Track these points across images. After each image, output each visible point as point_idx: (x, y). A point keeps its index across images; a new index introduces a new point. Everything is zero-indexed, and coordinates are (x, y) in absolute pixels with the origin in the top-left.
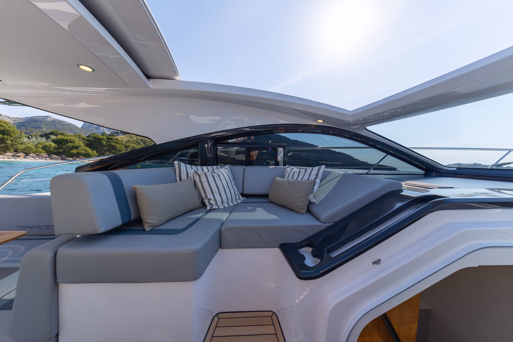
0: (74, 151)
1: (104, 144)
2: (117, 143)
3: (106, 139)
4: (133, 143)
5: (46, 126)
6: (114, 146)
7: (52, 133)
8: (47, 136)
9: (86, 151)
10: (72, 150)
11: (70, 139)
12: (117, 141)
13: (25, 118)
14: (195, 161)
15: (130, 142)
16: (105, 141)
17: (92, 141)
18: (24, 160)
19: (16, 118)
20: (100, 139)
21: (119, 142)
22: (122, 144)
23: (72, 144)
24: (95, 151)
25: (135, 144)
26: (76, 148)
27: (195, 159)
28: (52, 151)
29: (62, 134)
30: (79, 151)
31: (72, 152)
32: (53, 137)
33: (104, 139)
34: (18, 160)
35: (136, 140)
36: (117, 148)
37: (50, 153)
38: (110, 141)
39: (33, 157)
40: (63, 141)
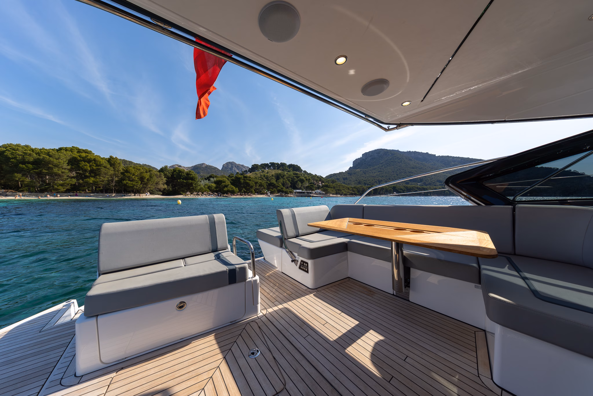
0: (226, 189)
1: (242, 182)
2: (250, 180)
3: (243, 177)
4: (259, 179)
5: (202, 171)
6: (248, 183)
7: (211, 177)
8: (208, 179)
9: (232, 188)
10: (224, 188)
11: (223, 180)
12: (250, 179)
13: (192, 167)
14: (310, 193)
15: (256, 178)
16: (242, 179)
17: (235, 180)
18: (202, 197)
19: (188, 167)
20: (240, 178)
21: (251, 179)
22: (253, 181)
23: (224, 183)
24: (237, 188)
25: (260, 180)
26: (226, 186)
27: (310, 191)
28: (213, 190)
29: (216, 177)
30: (228, 189)
31: (225, 190)
32: (212, 179)
33: (241, 178)
34: (199, 197)
35: (259, 176)
36: (250, 185)
37: (213, 191)
38: (245, 179)
39: (205, 195)
40: (220, 182)
